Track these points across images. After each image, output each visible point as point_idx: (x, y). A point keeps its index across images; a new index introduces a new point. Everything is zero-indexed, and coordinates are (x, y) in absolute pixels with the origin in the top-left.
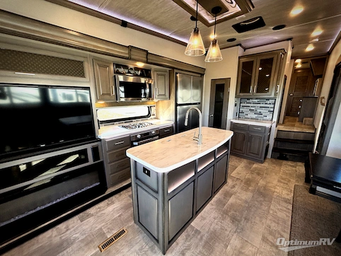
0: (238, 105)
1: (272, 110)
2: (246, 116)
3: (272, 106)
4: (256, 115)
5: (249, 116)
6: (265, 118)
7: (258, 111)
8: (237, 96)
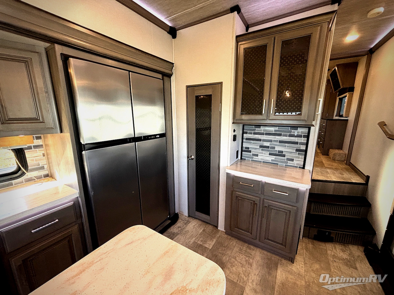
0: (239, 138)
1: (303, 147)
2: (255, 158)
3: (304, 140)
4: (273, 158)
5: (260, 158)
6: (290, 163)
7: (278, 148)
8: (235, 122)
